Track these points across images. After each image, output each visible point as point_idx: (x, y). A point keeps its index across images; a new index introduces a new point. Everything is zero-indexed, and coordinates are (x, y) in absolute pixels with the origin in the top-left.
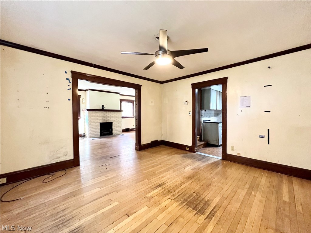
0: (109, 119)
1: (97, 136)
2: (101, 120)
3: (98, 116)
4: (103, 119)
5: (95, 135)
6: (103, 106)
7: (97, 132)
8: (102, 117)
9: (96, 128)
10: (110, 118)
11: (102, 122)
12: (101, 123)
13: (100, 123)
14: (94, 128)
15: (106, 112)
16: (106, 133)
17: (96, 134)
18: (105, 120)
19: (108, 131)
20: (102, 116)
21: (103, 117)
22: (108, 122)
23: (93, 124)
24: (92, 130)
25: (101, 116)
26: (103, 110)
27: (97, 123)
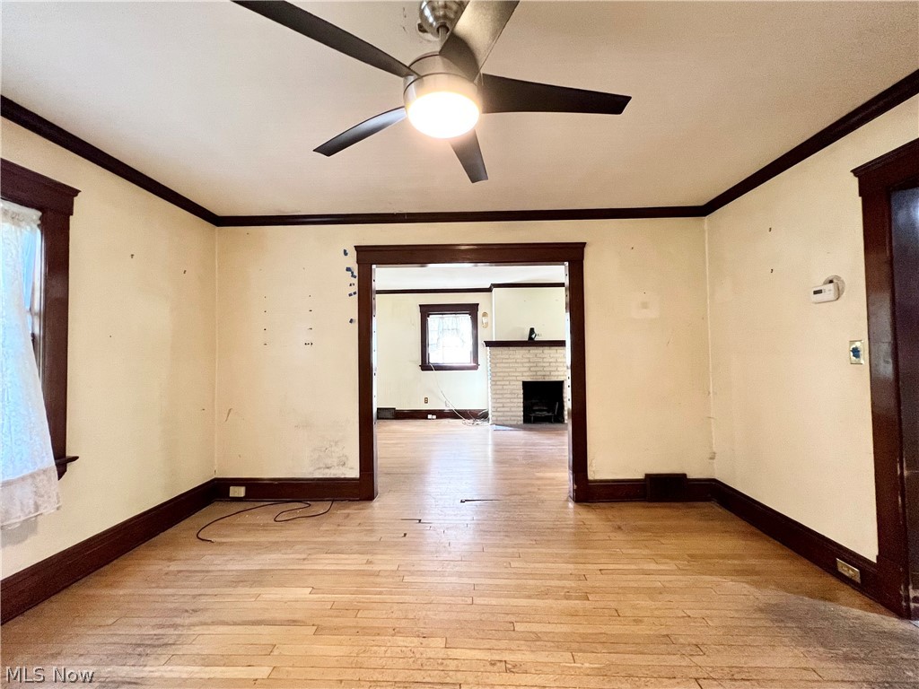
0: (550, 371)
1: (515, 423)
2: (527, 374)
3: (516, 362)
4: (532, 369)
5: (508, 416)
6: (532, 331)
7: (513, 409)
8: (528, 365)
9: (513, 396)
10: (553, 369)
11: (529, 380)
12: (525, 384)
13: (523, 382)
14: (505, 396)
15: (541, 348)
16: (545, 414)
17: (512, 416)
18: (539, 373)
19: (551, 409)
20: (530, 362)
21: (532, 365)
22: (547, 379)
23: (503, 383)
24: (501, 401)
25: (526, 360)
26: (531, 342)
27: (517, 383)
